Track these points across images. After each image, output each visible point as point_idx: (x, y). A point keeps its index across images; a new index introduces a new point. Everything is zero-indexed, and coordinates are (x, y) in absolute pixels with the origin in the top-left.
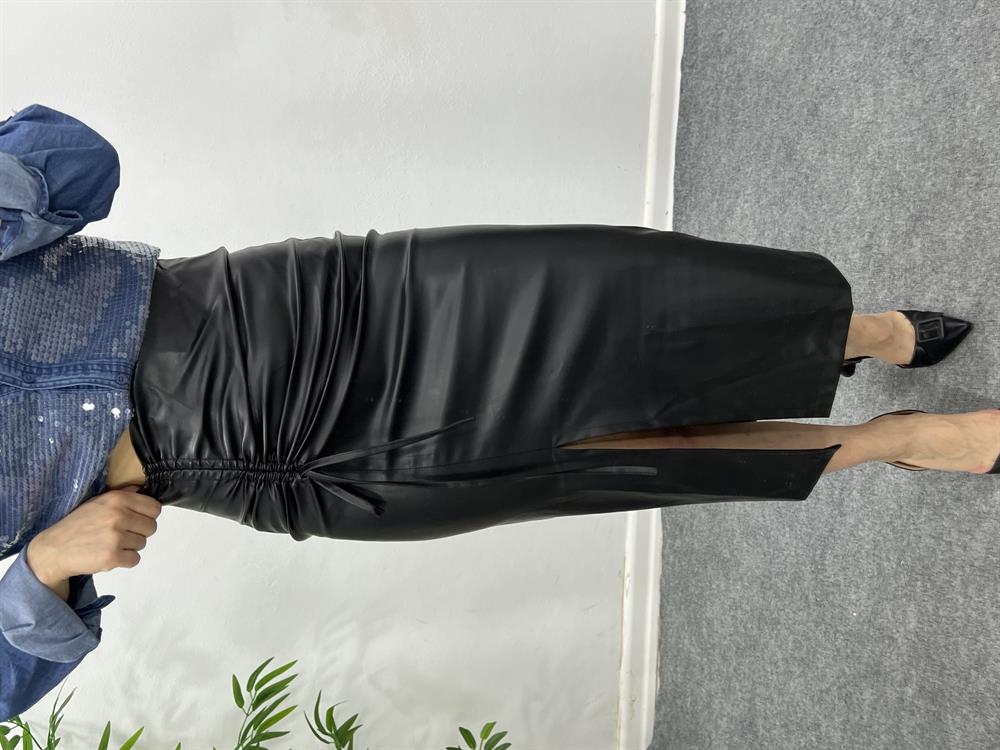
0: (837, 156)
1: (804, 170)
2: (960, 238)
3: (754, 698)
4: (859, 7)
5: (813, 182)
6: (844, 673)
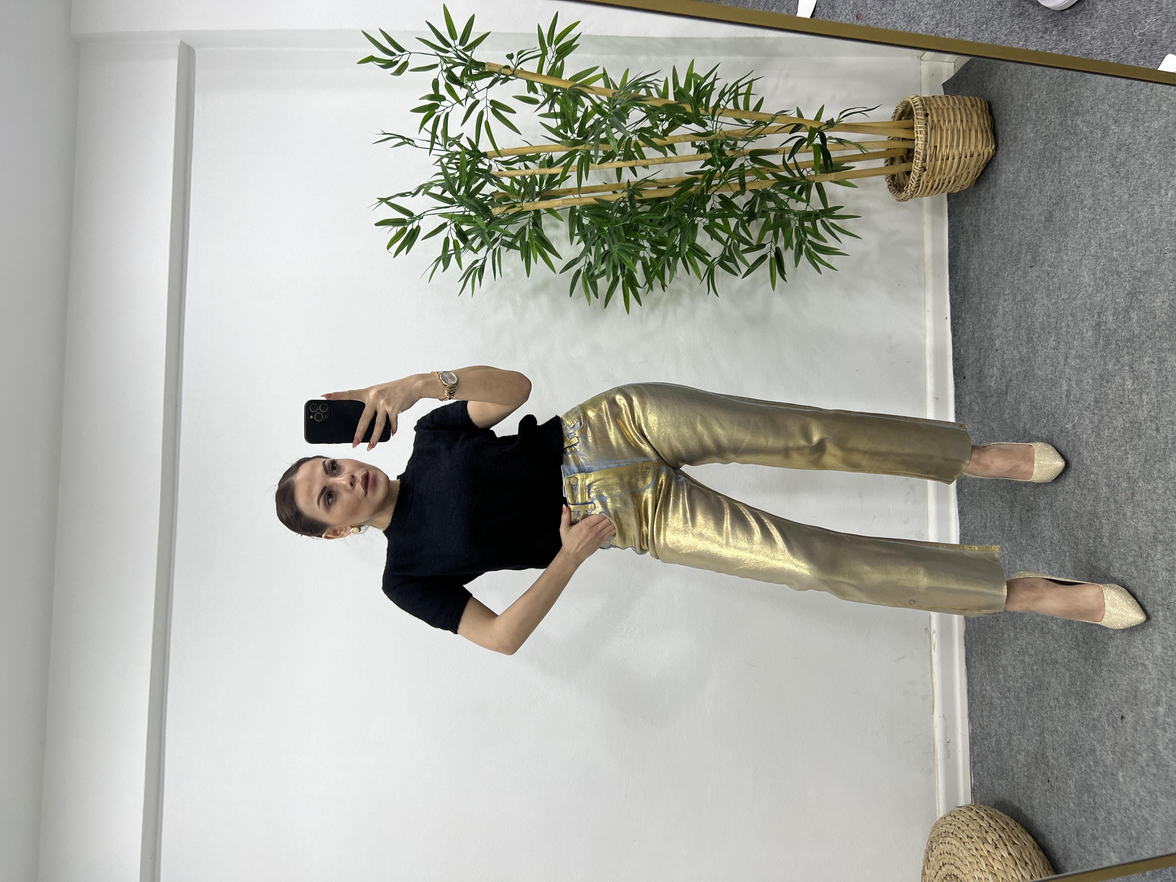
0: (1069, 252)
1: (1046, 268)
2: (1166, 306)
3: (1043, 732)
4: (1076, 126)
5: (1053, 277)
6: (1109, 700)
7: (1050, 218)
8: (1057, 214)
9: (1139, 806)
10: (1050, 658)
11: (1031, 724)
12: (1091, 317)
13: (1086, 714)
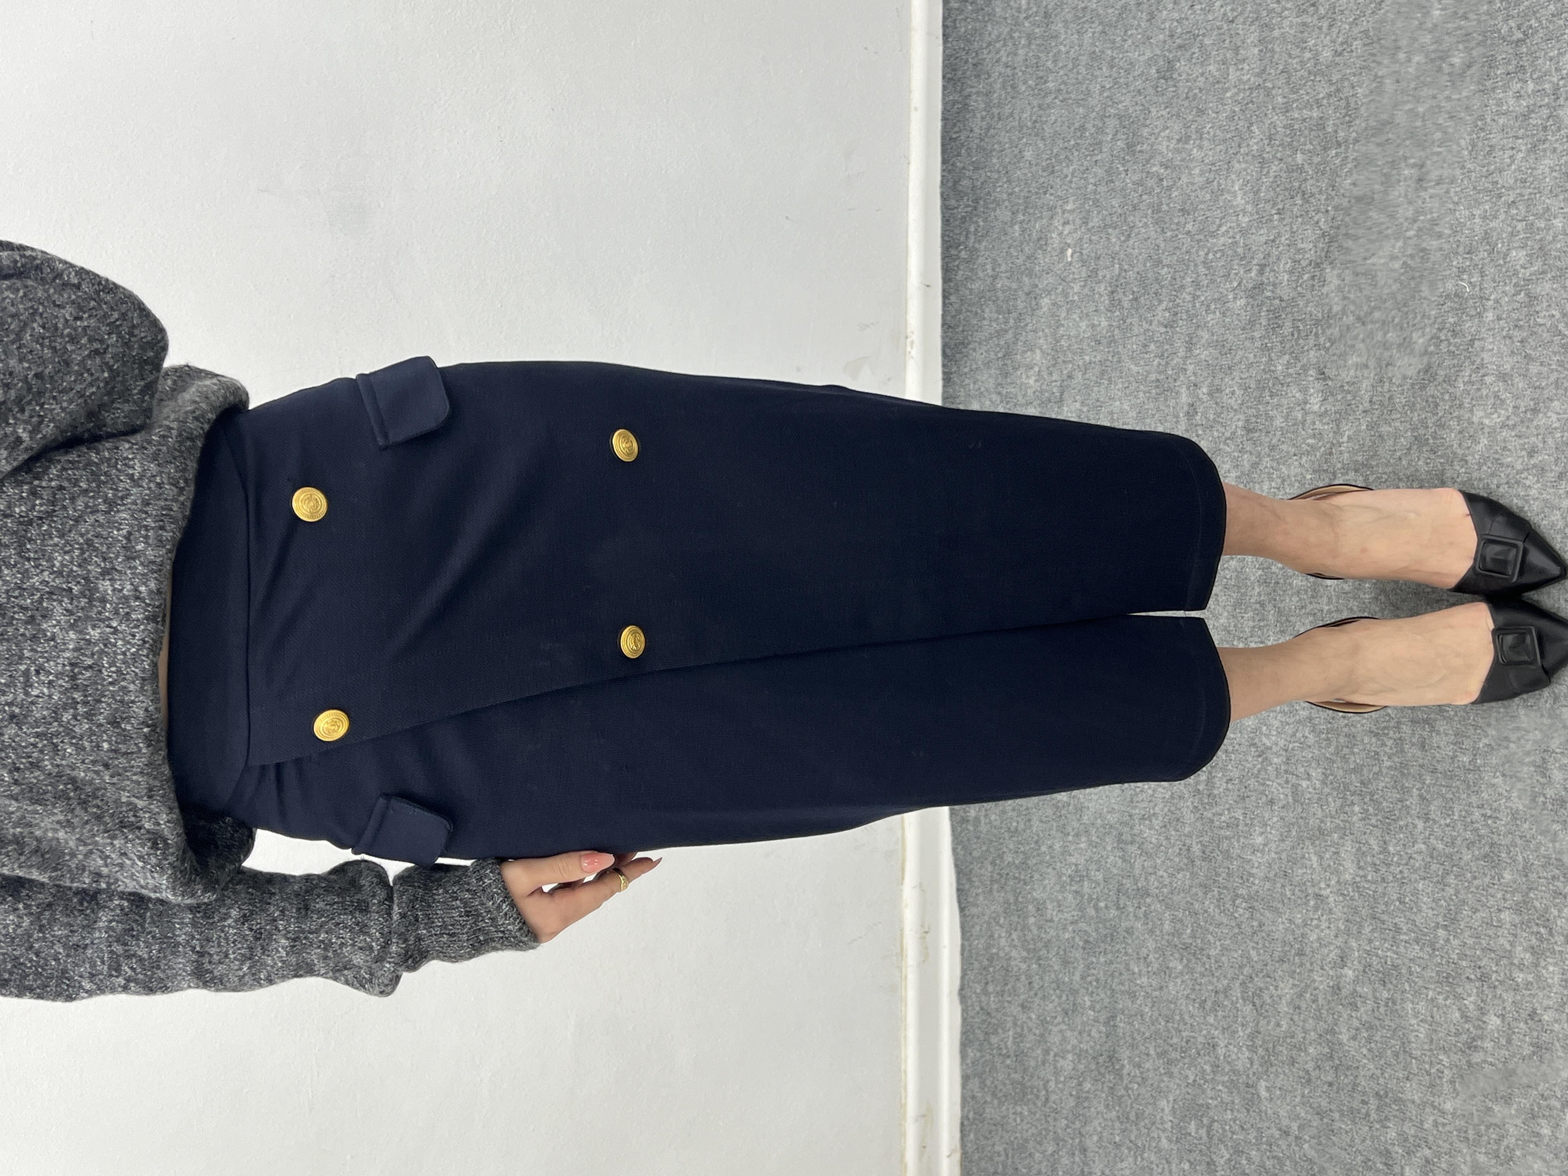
7: (1167, 72)
8: (1181, 65)
9: (1297, 1138)
10: (1135, 887)
11: (1088, 1003)
12: (1245, 272)
13: (1200, 984)
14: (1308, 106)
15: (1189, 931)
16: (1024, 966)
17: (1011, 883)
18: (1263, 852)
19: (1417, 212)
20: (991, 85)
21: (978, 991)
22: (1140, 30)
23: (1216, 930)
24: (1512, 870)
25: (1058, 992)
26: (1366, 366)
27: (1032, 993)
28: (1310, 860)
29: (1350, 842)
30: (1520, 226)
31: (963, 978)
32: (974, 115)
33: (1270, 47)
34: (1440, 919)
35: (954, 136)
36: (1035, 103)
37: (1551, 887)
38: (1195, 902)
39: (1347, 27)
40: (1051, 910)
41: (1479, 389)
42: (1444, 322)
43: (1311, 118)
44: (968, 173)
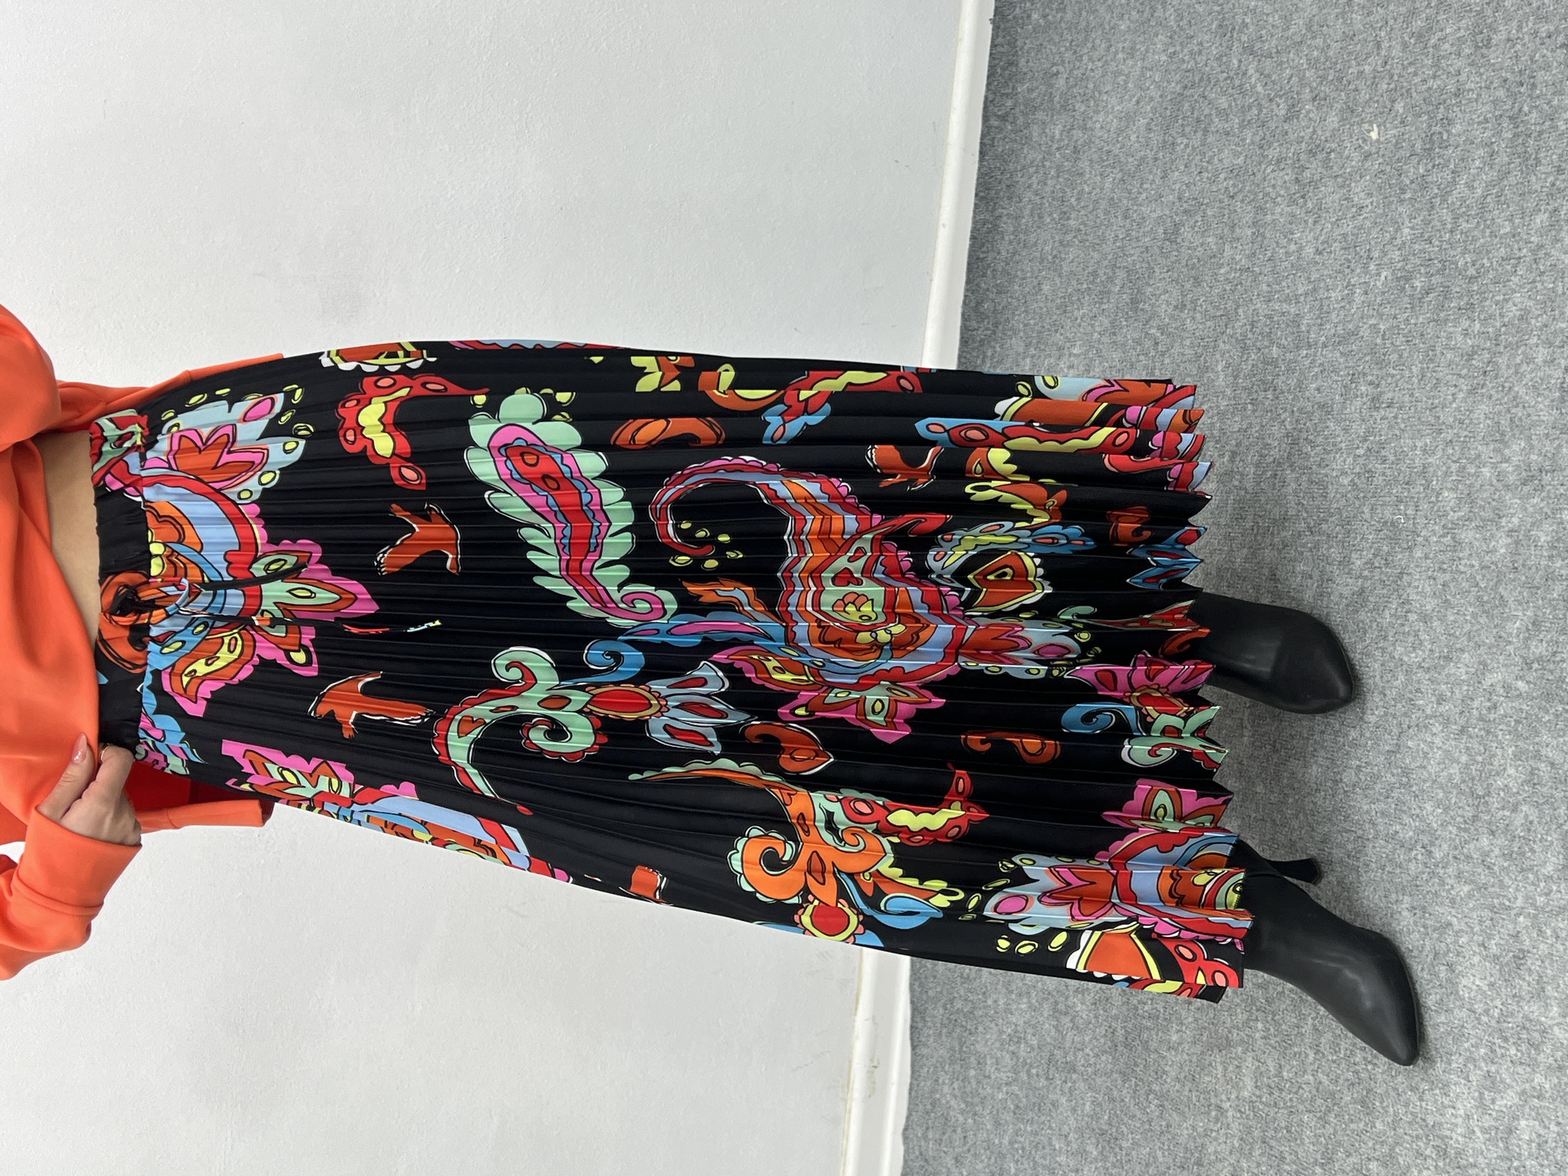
14: (1288, 300)
15: (1106, 1117)
16: (961, 1119)
17: (958, 1030)
18: (1176, 1050)
19: (1369, 432)
20: (1021, 210)
21: (920, 1135)
22: (1154, 186)
23: (1130, 1122)
24: (1383, 1121)
25: (988, 1152)
26: (1311, 578)
27: (966, 1148)
28: (1216, 1069)
29: (1250, 1059)
30: (1454, 467)
31: (908, 1118)
32: (1003, 238)
33: (1262, 231)
34: (1319, 1157)
35: (981, 256)
36: (1057, 238)
37: (1415, 1147)
38: (1114, 1088)
39: (1330, 226)
40: (990, 1069)
41: (1403, 625)
42: (1379, 549)
43: (1288, 312)
44: (991, 296)
